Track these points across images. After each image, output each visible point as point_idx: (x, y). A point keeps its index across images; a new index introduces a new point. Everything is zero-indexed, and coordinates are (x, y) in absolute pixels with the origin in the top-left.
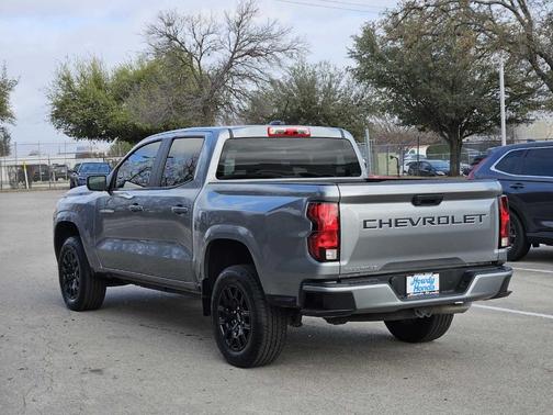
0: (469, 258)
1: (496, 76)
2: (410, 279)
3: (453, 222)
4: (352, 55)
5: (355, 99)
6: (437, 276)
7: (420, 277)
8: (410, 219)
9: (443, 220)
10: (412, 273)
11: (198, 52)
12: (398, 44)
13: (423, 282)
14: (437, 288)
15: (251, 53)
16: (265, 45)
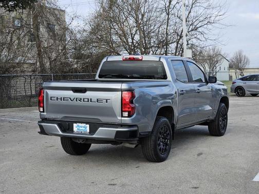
0: (104, 119)
2: (75, 125)
3: (91, 101)
6: (88, 126)
7: (80, 125)
8: (70, 98)
9: (86, 100)
10: (76, 122)
13: (81, 127)
14: (88, 131)
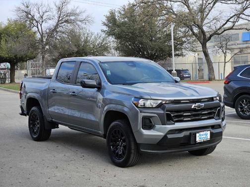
1: (170, 35)
4: (105, 24)
5: (98, 45)
11: (41, 21)
12: (126, 19)
15: (66, 21)
16: (72, 18)
